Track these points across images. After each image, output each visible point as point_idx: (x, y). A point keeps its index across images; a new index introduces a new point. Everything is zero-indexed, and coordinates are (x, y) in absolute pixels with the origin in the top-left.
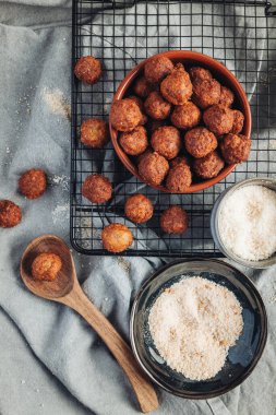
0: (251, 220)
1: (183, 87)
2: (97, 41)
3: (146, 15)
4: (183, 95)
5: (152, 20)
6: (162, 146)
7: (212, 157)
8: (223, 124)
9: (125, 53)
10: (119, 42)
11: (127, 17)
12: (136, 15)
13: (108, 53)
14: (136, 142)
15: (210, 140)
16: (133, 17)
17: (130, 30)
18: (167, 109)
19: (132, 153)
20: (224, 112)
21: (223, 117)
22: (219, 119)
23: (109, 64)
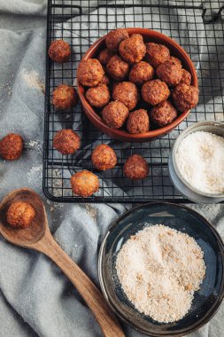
0: (205, 161)
1: (138, 43)
2: (67, 34)
3: (107, 15)
4: (138, 50)
5: (111, 19)
6: (123, 96)
7: (166, 104)
8: (173, 73)
9: (90, 41)
10: (85, 34)
11: (91, 17)
12: (98, 15)
13: (76, 42)
14: (100, 95)
15: (163, 87)
16: (96, 17)
17: (94, 26)
18: (125, 67)
19: (97, 104)
20: (173, 63)
21: (173, 67)
22: (170, 69)
23: (77, 49)
